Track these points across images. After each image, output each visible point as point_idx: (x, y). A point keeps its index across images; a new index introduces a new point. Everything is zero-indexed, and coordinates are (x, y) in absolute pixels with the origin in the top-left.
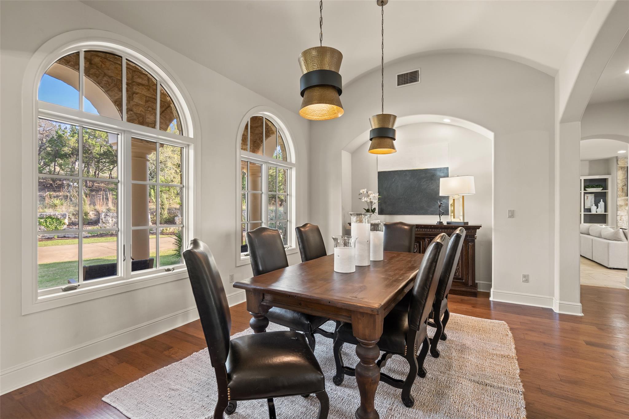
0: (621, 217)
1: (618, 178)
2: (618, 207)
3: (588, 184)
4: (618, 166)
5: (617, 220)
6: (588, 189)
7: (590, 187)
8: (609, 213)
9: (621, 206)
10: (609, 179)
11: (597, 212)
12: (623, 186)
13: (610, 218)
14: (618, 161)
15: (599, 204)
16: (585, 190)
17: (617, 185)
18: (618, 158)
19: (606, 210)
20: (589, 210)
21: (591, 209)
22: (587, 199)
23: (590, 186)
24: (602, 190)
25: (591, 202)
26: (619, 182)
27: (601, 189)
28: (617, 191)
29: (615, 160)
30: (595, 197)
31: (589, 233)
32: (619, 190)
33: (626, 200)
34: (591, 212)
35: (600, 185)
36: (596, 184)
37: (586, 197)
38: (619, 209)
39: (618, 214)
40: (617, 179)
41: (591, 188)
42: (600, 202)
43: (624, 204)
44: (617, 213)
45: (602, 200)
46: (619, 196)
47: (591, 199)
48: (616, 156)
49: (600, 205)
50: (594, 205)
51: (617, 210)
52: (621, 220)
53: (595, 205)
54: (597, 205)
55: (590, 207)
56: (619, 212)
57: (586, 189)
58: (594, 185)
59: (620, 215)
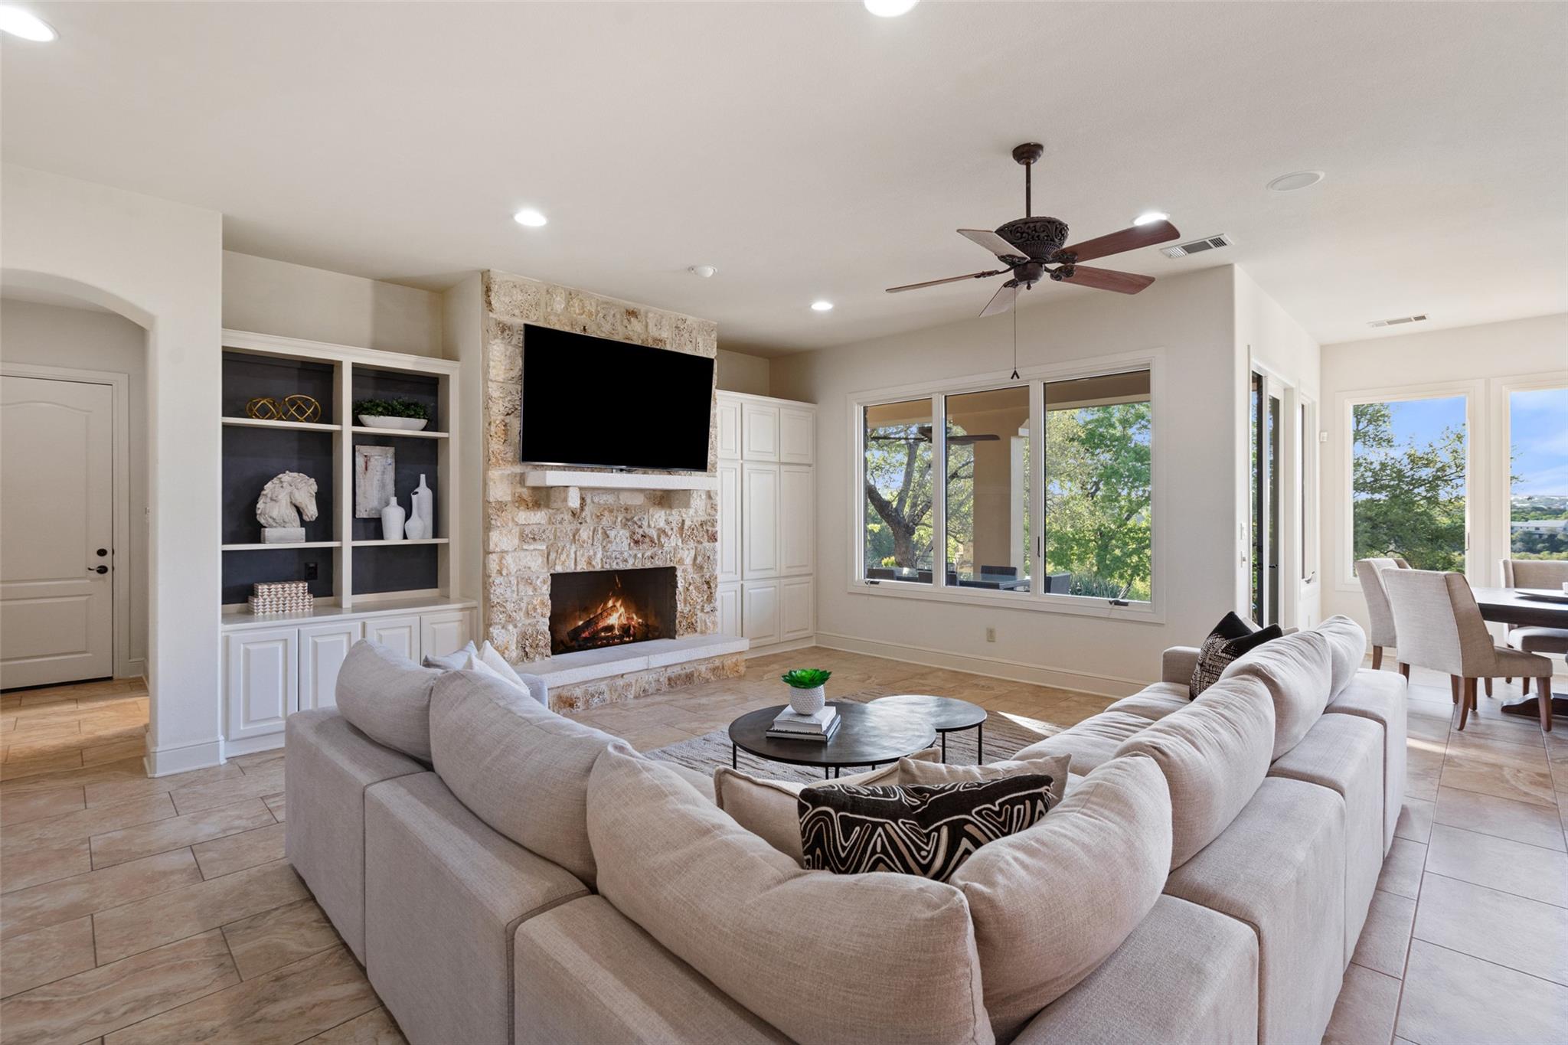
0: (502, 558)
1: (493, 373)
2: (490, 511)
3: (368, 393)
4: (491, 314)
5: (486, 576)
6: (372, 418)
7: (380, 409)
8: (454, 539)
9: (501, 506)
10: (451, 377)
11: (405, 537)
12: (508, 414)
13: (454, 565)
14: (493, 295)
15: (414, 497)
16: (356, 422)
17: (487, 408)
18: (489, 278)
19: (438, 526)
20: (372, 525)
21: (383, 519)
22: (366, 469)
23: (378, 405)
24: (424, 429)
25: (383, 486)
26: (495, 392)
27: (423, 422)
28: (488, 436)
29: (478, 290)
30: (399, 460)
31: (429, 754)
32: (493, 428)
33: (518, 478)
34: (381, 538)
35: (416, 405)
36: (406, 398)
37: (360, 461)
38: (493, 522)
39: (492, 547)
40: (486, 380)
41: (381, 414)
42: (418, 485)
43: (508, 498)
44: (486, 541)
45: (423, 477)
46: (493, 460)
47: (383, 473)
48: (485, 267)
49: (418, 499)
50: (394, 500)
51: (488, 528)
52: (500, 572)
53: (399, 504)
54: (406, 504)
55: (380, 512)
56: (494, 536)
57: (365, 418)
58: (395, 403)
59: (498, 549)
